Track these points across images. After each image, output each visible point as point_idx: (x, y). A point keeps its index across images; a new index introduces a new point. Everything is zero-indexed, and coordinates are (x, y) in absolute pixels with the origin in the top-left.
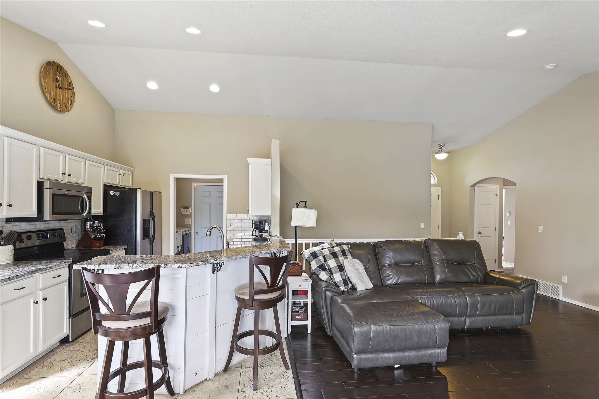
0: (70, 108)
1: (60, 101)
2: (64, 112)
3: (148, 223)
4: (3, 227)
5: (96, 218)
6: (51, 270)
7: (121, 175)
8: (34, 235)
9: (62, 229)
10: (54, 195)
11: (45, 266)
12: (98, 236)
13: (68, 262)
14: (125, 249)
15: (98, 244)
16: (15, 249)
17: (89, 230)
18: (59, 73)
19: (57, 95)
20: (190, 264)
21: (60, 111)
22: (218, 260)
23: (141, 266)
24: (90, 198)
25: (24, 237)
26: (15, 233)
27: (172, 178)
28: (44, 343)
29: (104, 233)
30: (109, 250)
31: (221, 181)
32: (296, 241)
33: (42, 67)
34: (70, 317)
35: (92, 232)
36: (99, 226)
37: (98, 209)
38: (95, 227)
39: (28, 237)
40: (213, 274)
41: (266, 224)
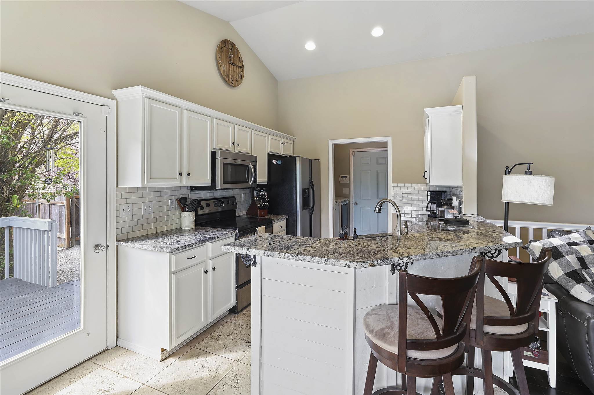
0: (240, 82)
1: (232, 76)
2: (236, 87)
3: (307, 192)
4: (189, 194)
5: (261, 186)
6: (219, 239)
7: (283, 144)
8: (211, 203)
9: (234, 197)
10: (225, 165)
11: (214, 235)
12: (262, 205)
13: (234, 232)
14: (286, 219)
15: (263, 213)
16: (197, 215)
17: (256, 199)
18: (231, 50)
19: (230, 71)
20: (362, 263)
21: (232, 86)
22: (406, 259)
23: (295, 258)
24: (255, 167)
25: (203, 204)
26: (195, 201)
27: (331, 143)
28: (213, 313)
29: (268, 202)
30: (272, 220)
31: (384, 144)
32: (506, 224)
33: (218, 45)
34: (236, 287)
35: (258, 201)
36: (264, 195)
37: (263, 178)
38: (260, 195)
39: (207, 205)
40: (393, 274)
41: (454, 198)
